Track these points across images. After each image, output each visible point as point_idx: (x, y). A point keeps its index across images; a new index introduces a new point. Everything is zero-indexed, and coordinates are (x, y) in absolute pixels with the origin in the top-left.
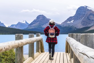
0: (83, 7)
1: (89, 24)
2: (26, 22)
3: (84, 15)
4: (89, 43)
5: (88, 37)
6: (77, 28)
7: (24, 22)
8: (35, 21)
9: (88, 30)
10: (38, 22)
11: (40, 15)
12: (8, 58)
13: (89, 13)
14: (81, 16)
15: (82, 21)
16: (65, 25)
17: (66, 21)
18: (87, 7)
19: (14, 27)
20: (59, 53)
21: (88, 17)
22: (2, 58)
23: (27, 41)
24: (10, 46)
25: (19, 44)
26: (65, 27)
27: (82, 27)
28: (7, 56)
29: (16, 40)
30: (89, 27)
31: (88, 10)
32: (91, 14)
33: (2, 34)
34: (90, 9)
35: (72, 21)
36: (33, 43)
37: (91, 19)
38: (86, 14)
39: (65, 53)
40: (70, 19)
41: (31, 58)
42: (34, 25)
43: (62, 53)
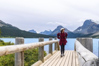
0: (88, 20)
1: (93, 31)
2: (50, 30)
3: (89, 25)
4: (88, 45)
5: (87, 40)
6: (84, 34)
7: (49, 30)
8: (56, 30)
9: (92, 36)
10: (58, 30)
11: (59, 26)
12: (36, 53)
13: (93, 24)
14: (87, 26)
15: (88, 30)
16: (76, 32)
18: (91, 20)
19: (42, 33)
20: (70, 51)
21: (92, 27)
22: (32, 53)
23: (46, 43)
24: (33, 46)
25: (40, 45)
26: (76, 34)
27: (87, 33)
28: (35, 52)
29: (39, 42)
30: (93, 34)
31: (92, 22)
32: (94, 25)
33: (35, 38)
34: (93, 21)
35: (81, 30)
36: (52, 44)
37: (94, 28)
38: (90, 25)
39: (74, 51)
40: (79, 28)
41: (50, 54)
42: (55, 32)
43: (72, 51)
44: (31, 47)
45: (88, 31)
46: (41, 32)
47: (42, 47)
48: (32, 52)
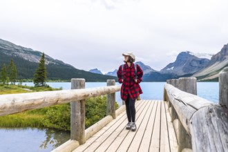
1: (192, 70)
3: (186, 61)
6: (178, 75)
12: (102, 105)
14: (182, 62)
16: (164, 72)
17: (166, 68)
18: (188, 52)
19: (111, 74)
20: (156, 101)
21: (190, 64)
26: (165, 74)
28: (101, 103)
29: (107, 86)
31: (190, 55)
32: (193, 60)
35: (172, 68)
37: (194, 65)
38: (188, 60)
39: (163, 101)
40: (170, 66)
43: (159, 101)
44: (96, 93)
45: (185, 69)
46: (109, 73)
47: (112, 95)
48: (96, 103)
